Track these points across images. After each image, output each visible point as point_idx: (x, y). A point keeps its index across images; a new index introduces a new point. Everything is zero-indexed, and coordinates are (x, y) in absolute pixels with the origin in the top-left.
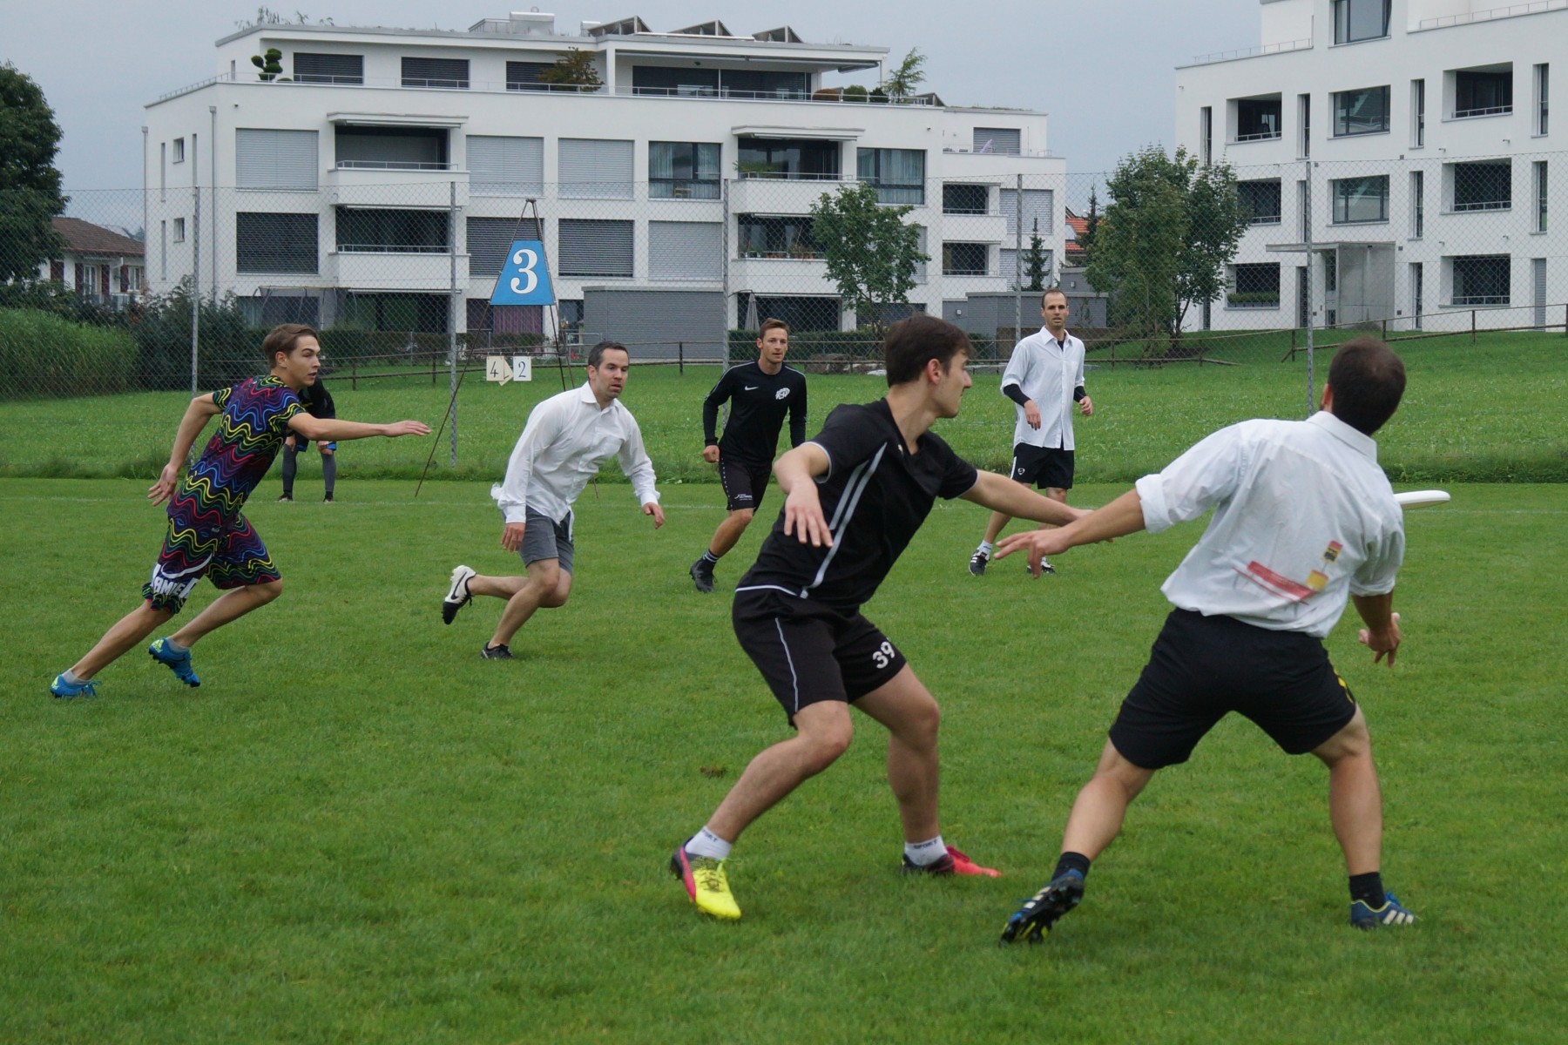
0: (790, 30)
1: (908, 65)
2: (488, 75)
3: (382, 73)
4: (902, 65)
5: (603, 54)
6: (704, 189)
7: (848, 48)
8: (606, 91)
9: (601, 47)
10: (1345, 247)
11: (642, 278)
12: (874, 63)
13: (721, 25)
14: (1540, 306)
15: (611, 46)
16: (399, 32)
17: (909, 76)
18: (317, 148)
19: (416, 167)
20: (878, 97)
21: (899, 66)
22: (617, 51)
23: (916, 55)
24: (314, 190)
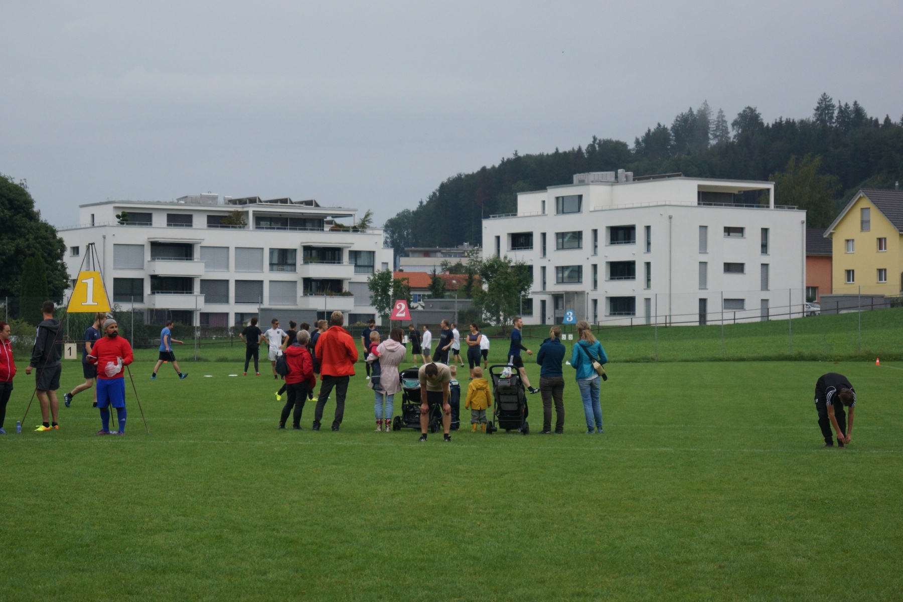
0: (315, 201)
1: (367, 215)
2: (200, 221)
3: (160, 220)
4: (364, 216)
5: (247, 212)
6: (289, 268)
7: (340, 209)
8: (249, 228)
9: (245, 209)
10: (567, 293)
11: (266, 304)
12: (351, 215)
13: (290, 200)
14: (648, 316)
15: (251, 209)
16: (166, 204)
17: (367, 221)
18: (144, 252)
19: (171, 259)
20: (355, 229)
21: (363, 217)
22: (253, 211)
23: (370, 212)
24: (142, 269)
